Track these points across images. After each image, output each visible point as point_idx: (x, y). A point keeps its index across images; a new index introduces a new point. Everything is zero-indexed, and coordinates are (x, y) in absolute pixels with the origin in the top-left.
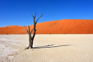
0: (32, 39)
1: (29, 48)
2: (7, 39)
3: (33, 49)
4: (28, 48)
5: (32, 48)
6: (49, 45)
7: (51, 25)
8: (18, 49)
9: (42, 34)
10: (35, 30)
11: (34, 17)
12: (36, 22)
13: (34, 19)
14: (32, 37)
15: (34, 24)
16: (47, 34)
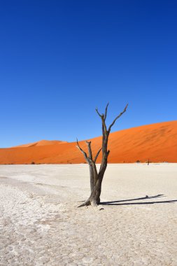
0: (97, 178)
1: (92, 203)
2: (34, 177)
3: (100, 206)
4: (88, 204)
5: (98, 203)
6: (149, 196)
7: (151, 136)
8: (61, 205)
9: (124, 162)
10: (107, 153)
11: (102, 117)
12: (110, 130)
13: (104, 120)
14: (98, 172)
15: (104, 134)
16: (138, 162)
